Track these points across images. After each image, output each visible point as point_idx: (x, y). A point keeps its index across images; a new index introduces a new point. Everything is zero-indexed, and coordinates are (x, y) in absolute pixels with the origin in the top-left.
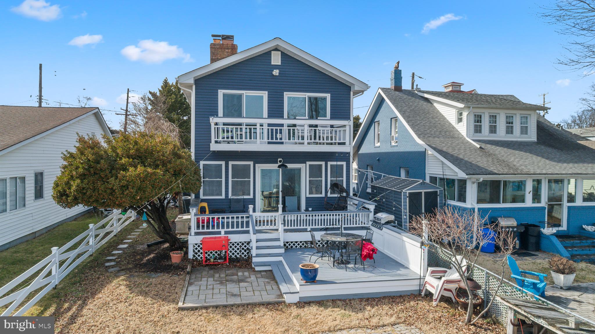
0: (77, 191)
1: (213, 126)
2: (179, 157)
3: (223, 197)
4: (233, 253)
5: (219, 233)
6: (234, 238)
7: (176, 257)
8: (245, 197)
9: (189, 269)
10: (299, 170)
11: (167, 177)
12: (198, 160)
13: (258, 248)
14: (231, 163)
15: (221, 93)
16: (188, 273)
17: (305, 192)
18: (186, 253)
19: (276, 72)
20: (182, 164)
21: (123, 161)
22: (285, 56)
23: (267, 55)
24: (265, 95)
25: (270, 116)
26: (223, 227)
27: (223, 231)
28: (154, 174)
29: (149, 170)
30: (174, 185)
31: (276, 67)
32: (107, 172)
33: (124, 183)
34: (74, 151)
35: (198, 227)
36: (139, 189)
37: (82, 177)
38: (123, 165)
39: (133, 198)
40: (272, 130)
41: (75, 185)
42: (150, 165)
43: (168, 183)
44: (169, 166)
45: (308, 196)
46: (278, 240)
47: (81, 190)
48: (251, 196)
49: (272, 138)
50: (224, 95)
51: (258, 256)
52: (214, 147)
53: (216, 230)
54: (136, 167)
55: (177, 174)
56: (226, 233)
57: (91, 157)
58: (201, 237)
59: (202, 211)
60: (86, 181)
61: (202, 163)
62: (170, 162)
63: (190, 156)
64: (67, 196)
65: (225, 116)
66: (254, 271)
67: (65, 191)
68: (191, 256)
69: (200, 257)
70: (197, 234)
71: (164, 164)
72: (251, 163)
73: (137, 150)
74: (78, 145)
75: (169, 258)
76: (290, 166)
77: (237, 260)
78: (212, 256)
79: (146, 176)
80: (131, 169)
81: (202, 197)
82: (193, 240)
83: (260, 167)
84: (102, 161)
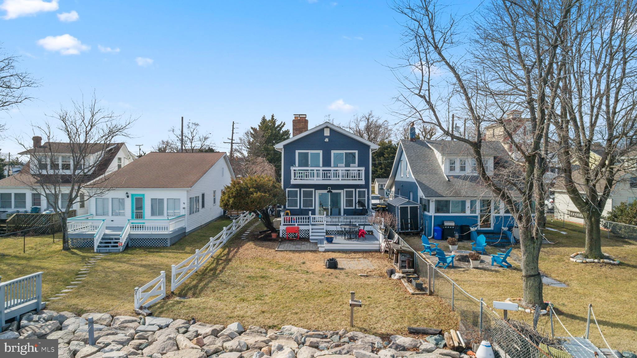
0: (232, 203)
1: (292, 172)
2: (276, 187)
3: (298, 208)
4: (302, 235)
5: (295, 225)
6: (302, 228)
7: (274, 235)
8: (310, 208)
9: (280, 240)
10: (340, 193)
11: (270, 197)
12: (285, 188)
13: (312, 232)
14: (302, 190)
15: (297, 152)
16: (280, 242)
17: (343, 205)
18: (279, 233)
19: (327, 140)
20: (277, 191)
21: (251, 190)
22: (332, 131)
23: (322, 130)
24: (321, 152)
25: (324, 166)
26: (296, 222)
27: (296, 224)
28: (265, 196)
29: (263, 194)
30: (274, 201)
31: (327, 137)
32: (245, 195)
33: (252, 200)
34: (230, 185)
35: (285, 222)
36: (259, 203)
37: (235, 197)
38: (251, 192)
39: (256, 206)
40: (325, 173)
41: (231, 201)
42: (262, 192)
43: (271, 200)
44: (271, 192)
45: (345, 208)
46: (323, 229)
47: (234, 203)
48: (313, 208)
49: (325, 177)
50: (299, 153)
51: (312, 236)
52: (293, 182)
53: (293, 223)
54: (257, 193)
55: (274, 196)
56: (298, 225)
57: (238, 188)
58: (286, 227)
59: (287, 214)
60: (236, 199)
61: (287, 190)
62: (271, 190)
63: (281, 187)
64: (228, 206)
65: (299, 166)
66: (310, 242)
67: (227, 203)
68: (281, 236)
69: (285, 236)
70: (284, 225)
71: (269, 191)
72: (313, 190)
73: (257, 184)
74: (231, 182)
75: (271, 236)
76: (334, 191)
77: (303, 238)
78: (291, 236)
79: (261, 197)
80: (255, 194)
81: (287, 208)
82: (282, 228)
83: (318, 192)
84: (243, 190)
